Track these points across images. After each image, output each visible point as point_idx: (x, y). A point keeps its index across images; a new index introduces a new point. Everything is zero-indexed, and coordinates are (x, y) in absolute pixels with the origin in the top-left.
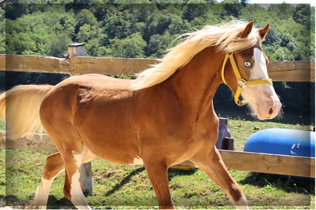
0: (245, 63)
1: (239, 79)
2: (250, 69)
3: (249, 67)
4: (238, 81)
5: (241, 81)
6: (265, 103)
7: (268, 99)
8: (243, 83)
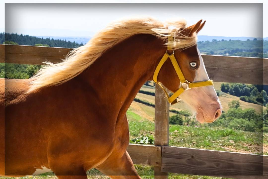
0: (191, 64)
1: (183, 80)
2: (195, 70)
3: (195, 68)
4: (181, 82)
5: (185, 83)
6: (210, 106)
7: (213, 102)
8: (187, 85)
